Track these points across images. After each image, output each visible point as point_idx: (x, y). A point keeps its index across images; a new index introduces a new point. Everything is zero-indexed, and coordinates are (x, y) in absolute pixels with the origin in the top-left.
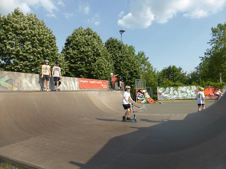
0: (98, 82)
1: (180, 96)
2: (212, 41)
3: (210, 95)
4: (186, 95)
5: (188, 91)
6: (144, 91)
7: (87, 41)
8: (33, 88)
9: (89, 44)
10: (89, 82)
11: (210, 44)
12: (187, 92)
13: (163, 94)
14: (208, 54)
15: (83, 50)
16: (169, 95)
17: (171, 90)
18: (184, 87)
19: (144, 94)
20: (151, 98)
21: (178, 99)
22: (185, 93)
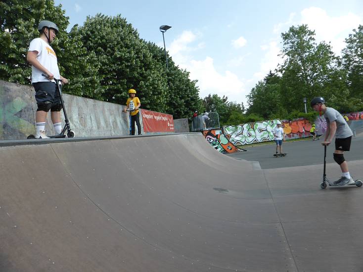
0: (158, 118)
1: (259, 137)
3: (299, 132)
4: (266, 136)
5: (269, 128)
6: (217, 132)
9: (127, 44)
10: (153, 117)
11: (282, 56)
12: (268, 130)
13: (233, 136)
14: (281, 71)
15: (122, 56)
16: (242, 137)
17: (245, 128)
18: (264, 122)
19: (217, 138)
20: (230, 144)
21: (256, 143)
22: (266, 132)
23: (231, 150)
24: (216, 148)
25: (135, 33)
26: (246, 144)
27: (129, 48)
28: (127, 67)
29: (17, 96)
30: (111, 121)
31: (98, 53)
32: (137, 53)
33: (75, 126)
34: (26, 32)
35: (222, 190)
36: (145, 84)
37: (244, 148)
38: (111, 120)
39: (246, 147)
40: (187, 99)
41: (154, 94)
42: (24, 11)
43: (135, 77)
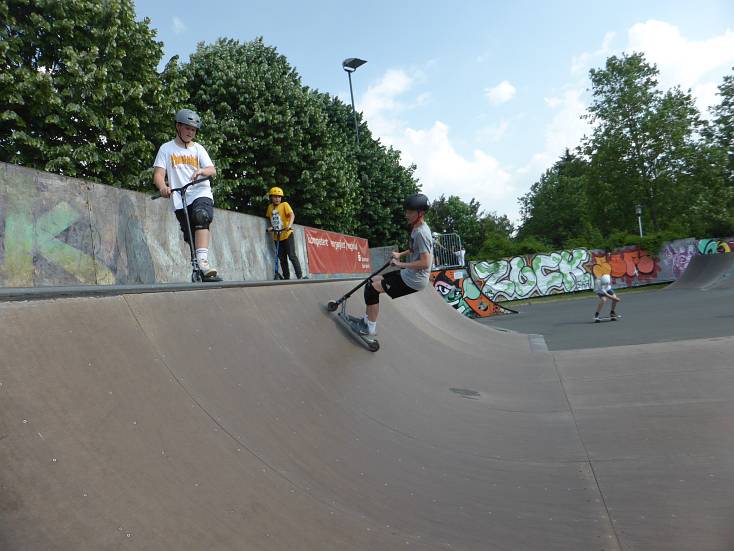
0: (338, 245)
1: (544, 284)
2: (593, 109)
3: (626, 274)
4: (558, 282)
5: (565, 267)
6: (458, 275)
7: (269, 87)
8: (176, 275)
9: (277, 97)
10: (329, 243)
11: (589, 119)
12: (562, 270)
13: (490, 283)
14: (589, 151)
15: (267, 119)
16: (509, 285)
17: (515, 267)
18: (553, 255)
19: (458, 286)
20: (484, 300)
21: (537, 296)
22: (557, 274)
23: (485, 310)
24: (456, 307)
25: (294, 75)
26: (516, 300)
27: (281, 104)
28: (277, 141)
29: (61, 200)
30: (243, 251)
31: (220, 114)
32: (297, 114)
33: (174, 261)
34: (81, 73)
35: (467, 393)
36: (312, 176)
37: (512, 306)
38: (243, 249)
39: (517, 304)
40: (397, 206)
41: (329, 197)
42: (77, 32)
43: (292, 162)
